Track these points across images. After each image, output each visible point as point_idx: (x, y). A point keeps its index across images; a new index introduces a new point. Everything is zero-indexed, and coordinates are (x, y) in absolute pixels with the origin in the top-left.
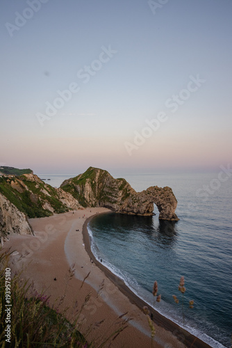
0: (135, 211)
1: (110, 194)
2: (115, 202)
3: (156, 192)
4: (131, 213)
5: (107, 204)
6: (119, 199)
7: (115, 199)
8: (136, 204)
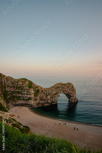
0: (49, 101)
1: (19, 93)
2: (30, 99)
3: (64, 87)
4: (47, 104)
5: (20, 102)
6: (33, 96)
7: (28, 96)
8: (49, 97)
